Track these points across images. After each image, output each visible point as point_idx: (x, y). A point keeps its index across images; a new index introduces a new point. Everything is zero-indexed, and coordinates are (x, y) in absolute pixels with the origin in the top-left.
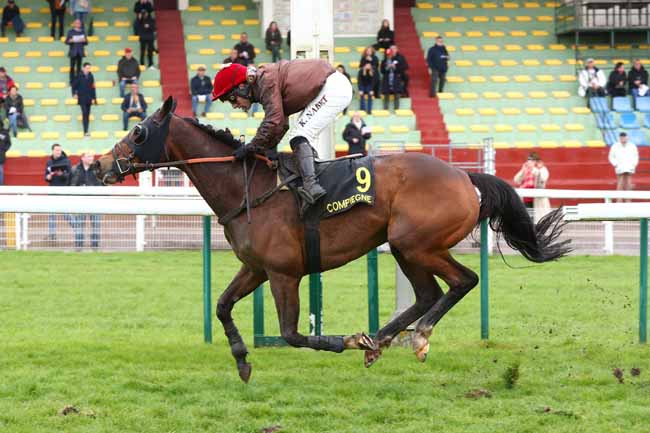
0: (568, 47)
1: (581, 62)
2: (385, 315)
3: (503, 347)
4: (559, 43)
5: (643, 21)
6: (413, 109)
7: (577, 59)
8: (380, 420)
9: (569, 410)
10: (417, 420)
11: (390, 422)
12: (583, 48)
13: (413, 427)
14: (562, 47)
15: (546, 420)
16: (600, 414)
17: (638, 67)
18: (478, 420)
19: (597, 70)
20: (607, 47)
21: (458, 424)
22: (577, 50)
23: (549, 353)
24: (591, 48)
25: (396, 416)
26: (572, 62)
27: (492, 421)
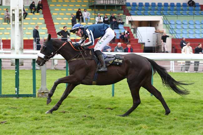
0: (92, 10)
1: (96, 14)
2: (38, 88)
3: (72, 98)
4: (90, 9)
5: (114, 3)
6: (47, 27)
7: (95, 13)
8: (36, 119)
9: (91, 116)
10: (47, 119)
11: (39, 120)
12: (97, 10)
13: (46, 121)
14: (90, 10)
15: (85, 119)
16: (100, 117)
17: (113, 16)
18: (65, 119)
19: (101, 17)
20: (104, 10)
21: (59, 120)
22: (95, 11)
23: (86, 99)
24: (99, 10)
25: (41, 118)
26: (93, 14)
27: (69, 119)
